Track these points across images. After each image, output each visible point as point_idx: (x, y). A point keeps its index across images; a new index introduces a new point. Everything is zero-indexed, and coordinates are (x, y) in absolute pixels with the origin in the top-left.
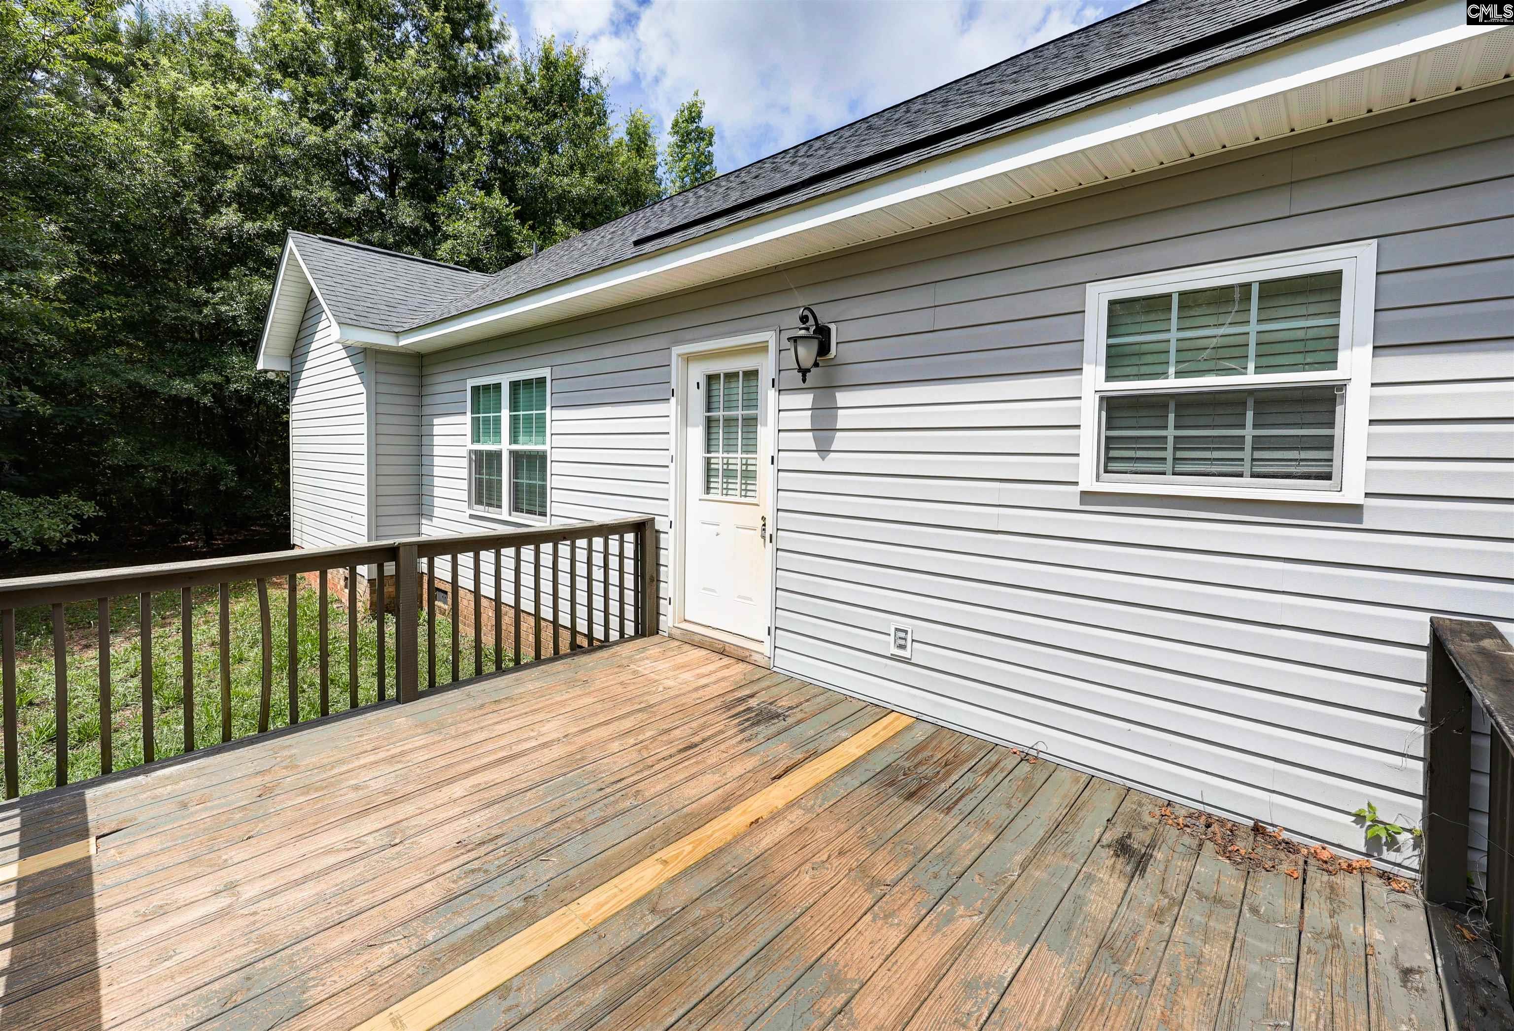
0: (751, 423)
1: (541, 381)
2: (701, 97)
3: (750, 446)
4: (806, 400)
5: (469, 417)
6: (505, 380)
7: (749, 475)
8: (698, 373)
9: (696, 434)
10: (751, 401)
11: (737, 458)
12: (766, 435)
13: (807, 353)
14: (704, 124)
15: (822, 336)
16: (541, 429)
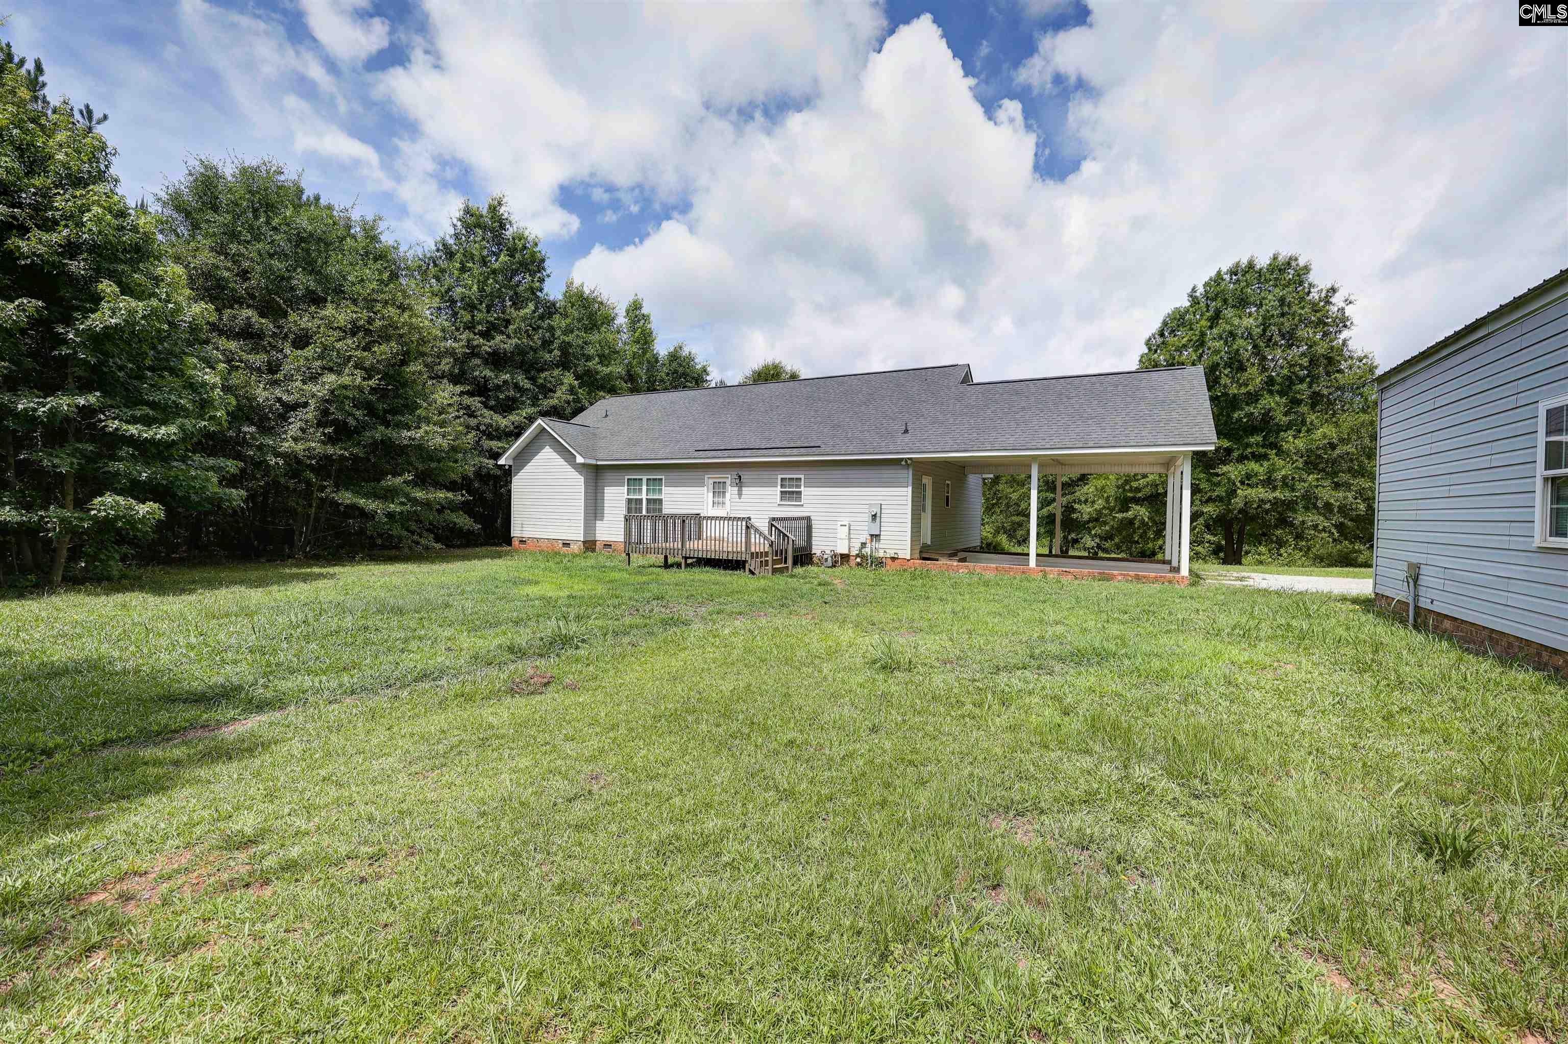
0: (724, 493)
1: (661, 479)
2: (640, 297)
3: (724, 497)
4: (736, 489)
5: (626, 487)
6: (645, 478)
7: (724, 503)
8: (711, 481)
9: (711, 494)
10: (724, 488)
11: (721, 499)
12: (728, 495)
13: (738, 481)
14: (645, 311)
15: (740, 477)
16: (660, 491)
